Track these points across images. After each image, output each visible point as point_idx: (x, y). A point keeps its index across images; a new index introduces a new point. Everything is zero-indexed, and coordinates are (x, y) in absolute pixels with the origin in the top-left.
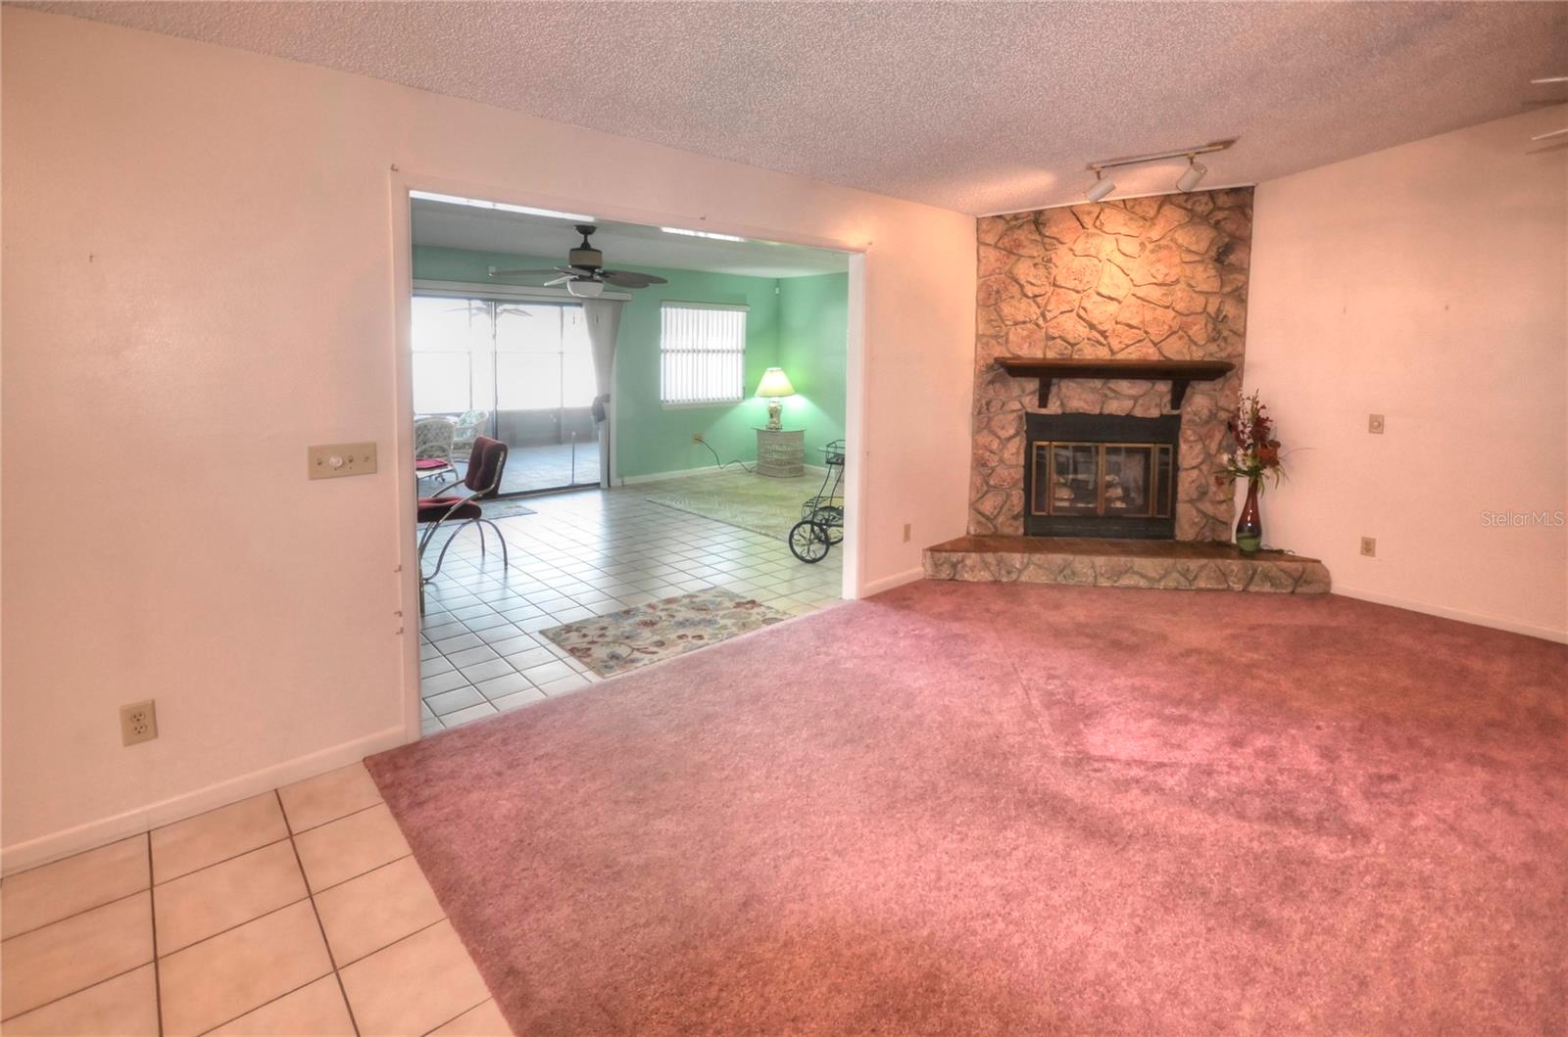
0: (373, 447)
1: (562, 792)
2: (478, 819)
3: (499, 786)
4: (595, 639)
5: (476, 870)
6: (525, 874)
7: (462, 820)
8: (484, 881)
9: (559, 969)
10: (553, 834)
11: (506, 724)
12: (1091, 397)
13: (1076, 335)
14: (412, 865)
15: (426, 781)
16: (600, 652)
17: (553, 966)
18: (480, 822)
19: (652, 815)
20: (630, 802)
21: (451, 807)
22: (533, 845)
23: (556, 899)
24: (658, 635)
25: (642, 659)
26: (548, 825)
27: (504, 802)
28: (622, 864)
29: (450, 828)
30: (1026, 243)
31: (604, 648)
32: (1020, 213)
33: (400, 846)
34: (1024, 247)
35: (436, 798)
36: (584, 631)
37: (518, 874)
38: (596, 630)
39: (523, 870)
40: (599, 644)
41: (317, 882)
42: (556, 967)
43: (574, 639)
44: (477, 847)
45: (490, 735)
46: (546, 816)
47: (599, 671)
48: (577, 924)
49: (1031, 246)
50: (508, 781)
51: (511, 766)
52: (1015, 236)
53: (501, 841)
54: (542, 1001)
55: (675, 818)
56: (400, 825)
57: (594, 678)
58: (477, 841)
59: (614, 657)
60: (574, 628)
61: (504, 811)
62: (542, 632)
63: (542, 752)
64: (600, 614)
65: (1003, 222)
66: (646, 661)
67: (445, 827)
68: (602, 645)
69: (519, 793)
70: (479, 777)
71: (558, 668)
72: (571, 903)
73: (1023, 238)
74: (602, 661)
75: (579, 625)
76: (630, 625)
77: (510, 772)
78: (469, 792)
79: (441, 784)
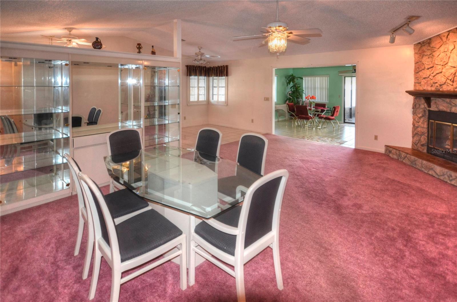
12: (445, 105)
13: (441, 82)
30: (426, 50)
32: (424, 41)
34: (425, 52)
49: (428, 51)
52: (423, 49)
65: (420, 44)
73: (425, 49)
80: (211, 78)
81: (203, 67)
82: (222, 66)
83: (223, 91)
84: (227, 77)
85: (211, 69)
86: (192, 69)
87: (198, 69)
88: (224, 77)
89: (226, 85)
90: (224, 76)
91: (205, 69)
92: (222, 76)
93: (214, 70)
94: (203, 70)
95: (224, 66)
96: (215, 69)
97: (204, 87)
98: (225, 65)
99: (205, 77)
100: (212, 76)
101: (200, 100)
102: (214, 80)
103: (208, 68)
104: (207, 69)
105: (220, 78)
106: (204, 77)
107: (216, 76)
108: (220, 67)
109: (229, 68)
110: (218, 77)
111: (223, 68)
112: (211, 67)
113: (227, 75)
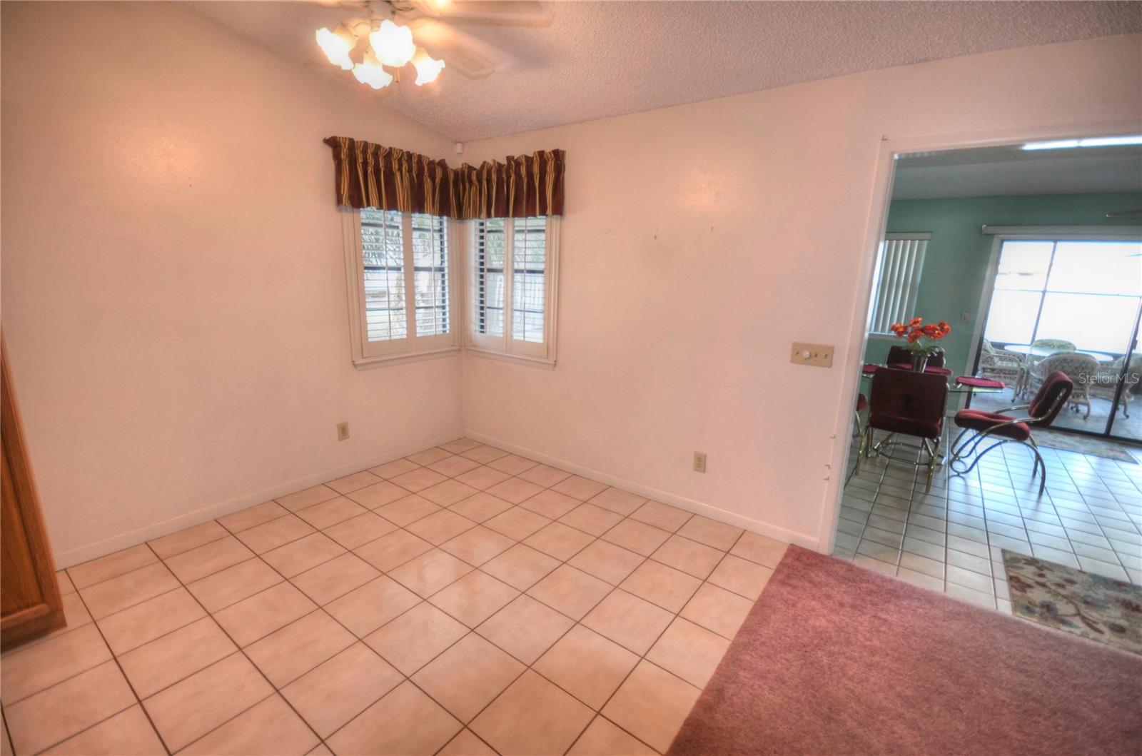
0: (832, 349)
1: (865, 647)
2: (799, 615)
3: (832, 611)
4: (1048, 584)
5: (767, 636)
6: (784, 662)
7: (792, 608)
8: (763, 643)
9: (737, 717)
10: (825, 661)
11: (885, 584)
14: (748, 606)
15: (802, 576)
16: (1038, 595)
17: (737, 712)
18: (799, 618)
19: (905, 719)
20: (900, 696)
21: (796, 598)
22: (807, 654)
23: (781, 689)
24: (1128, 621)
25: (1077, 627)
26: (830, 654)
27: (824, 620)
28: (841, 718)
29: (782, 606)
31: (1049, 595)
33: (755, 594)
35: (795, 587)
36: (1045, 572)
37: (781, 658)
38: (1061, 578)
39: (787, 660)
40: (1048, 590)
41: (712, 579)
42: (738, 715)
43: (1028, 573)
44: (782, 626)
45: (868, 581)
46: (835, 649)
47: (1015, 606)
48: (772, 712)
50: (841, 613)
51: (854, 607)
53: (795, 636)
54: (713, 718)
55: (919, 739)
56: (767, 586)
57: (1005, 608)
58: (786, 624)
59: (1048, 607)
60: (1040, 565)
61: (817, 624)
62: (1004, 552)
63: (883, 616)
64: (1085, 569)
66: (1078, 632)
67: (782, 603)
68: (1050, 592)
69: (838, 623)
70: (828, 597)
71: (980, 581)
72: (785, 700)
74: (1029, 602)
75: (1046, 565)
76: (1106, 595)
77: (848, 609)
78: (814, 599)
79: (806, 584)
80: (472, 225)
81: (431, 163)
82: (529, 160)
83: (532, 293)
84: (555, 220)
85: (474, 178)
86: (365, 164)
87: (405, 166)
88: (539, 222)
89: (548, 261)
90: (543, 212)
91: (439, 172)
92: (531, 213)
93: (489, 181)
94: (433, 180)
95: (541, 153)
96: (494, 177)
97: (441, 270)
98: (548, 149)
99: (445, 218)
100: (477, 214)
101: (420, 332)
102: (490, 238)
103: (456, 173)
104: (452, 176)
105: (520, 223)
106: (436, 218)
107: (497, 215)
108: (518, 164)
109: (569, 162)
110: (510, 219)
111: (536, 169)
112: (471, 168)
113: (559, 210)
